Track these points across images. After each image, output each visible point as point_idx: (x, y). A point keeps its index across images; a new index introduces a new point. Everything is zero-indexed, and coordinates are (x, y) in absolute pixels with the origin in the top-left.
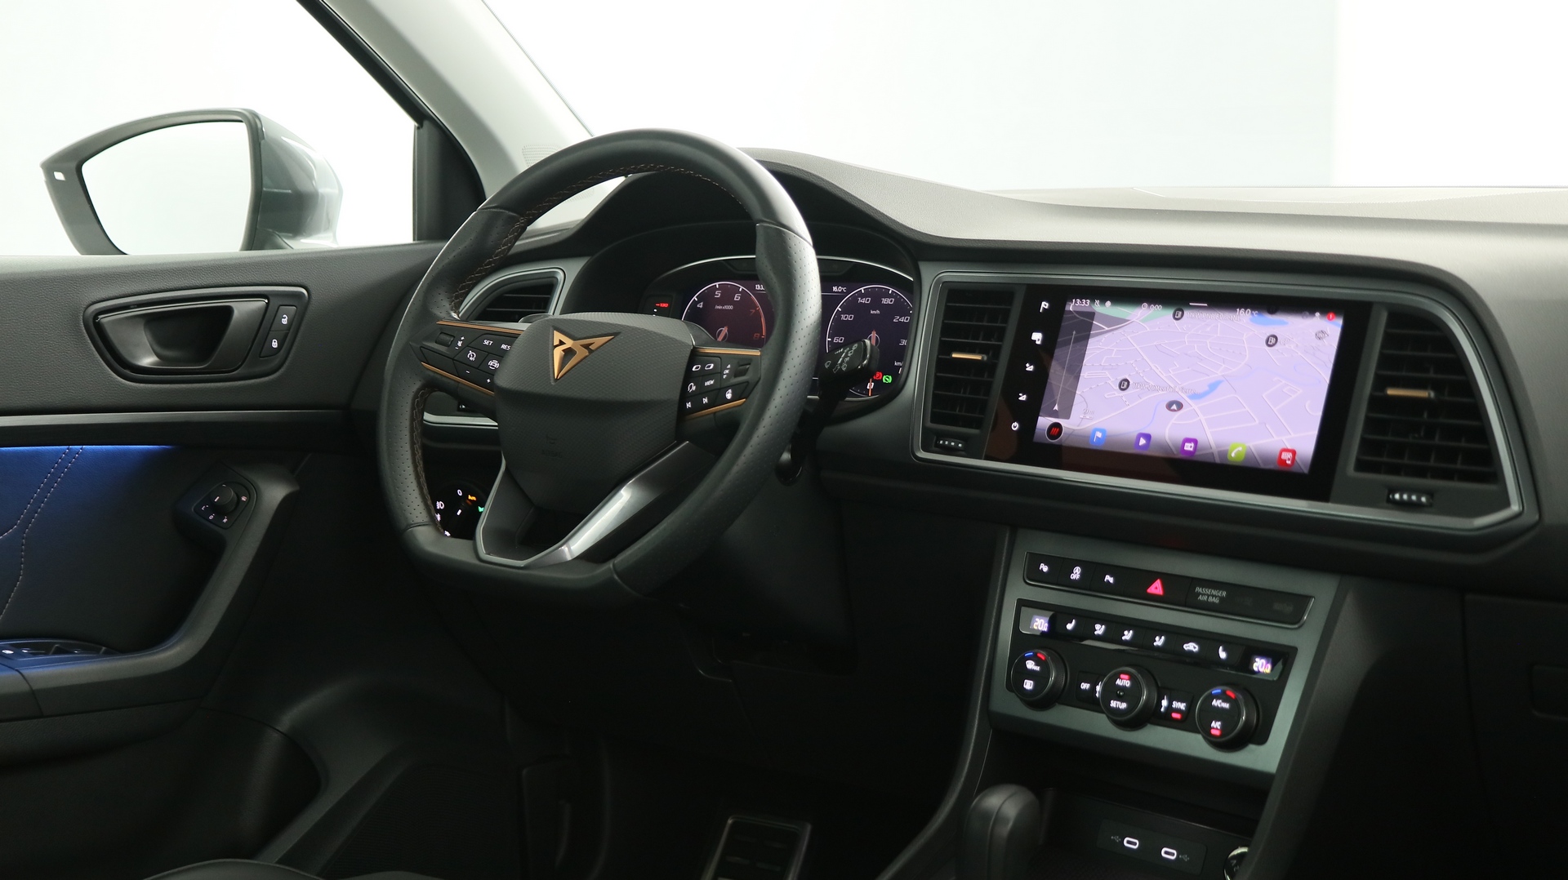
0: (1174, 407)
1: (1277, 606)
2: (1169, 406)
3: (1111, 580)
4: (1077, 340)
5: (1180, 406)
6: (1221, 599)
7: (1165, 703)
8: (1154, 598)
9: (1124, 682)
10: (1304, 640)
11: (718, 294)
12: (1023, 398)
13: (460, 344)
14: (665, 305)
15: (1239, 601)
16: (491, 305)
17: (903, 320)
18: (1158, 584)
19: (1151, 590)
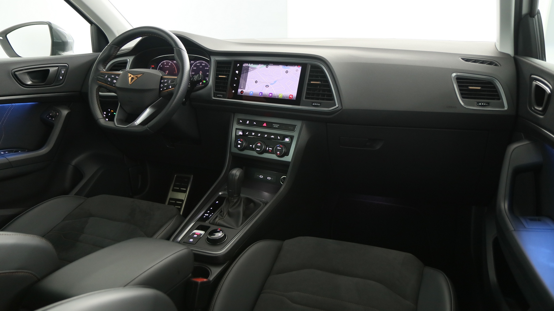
0: (267, 86)
1: (290, 127)
2: (266, 86)
3: (255, 123)
4: (246, 72)
5: (268, 86)
6: (278, 126)
7: (267, 148)
8: (264, 127)
9: (259, 145)
10: (295, 134)
11: (165, 64)
12: (235, 85)
13: (106, 77)
14: (153, 66)
15: (282, 127)
16: (113, 67)
17: (207, 68)
18: (265, 124)
19: (264, 125)
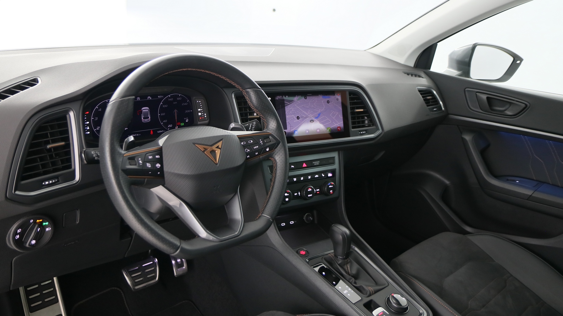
1: (330, 161)
2: (311, 121)
3: (293, 167)
4: (281, 108)
6: (319, 163)
7: (315, 191)
9: (310, 190)
10: (337, 166)
13: (141, 162)
15: (322, 162)
17: (185, 104)
18: (304, 164)
19: (304, 166)
